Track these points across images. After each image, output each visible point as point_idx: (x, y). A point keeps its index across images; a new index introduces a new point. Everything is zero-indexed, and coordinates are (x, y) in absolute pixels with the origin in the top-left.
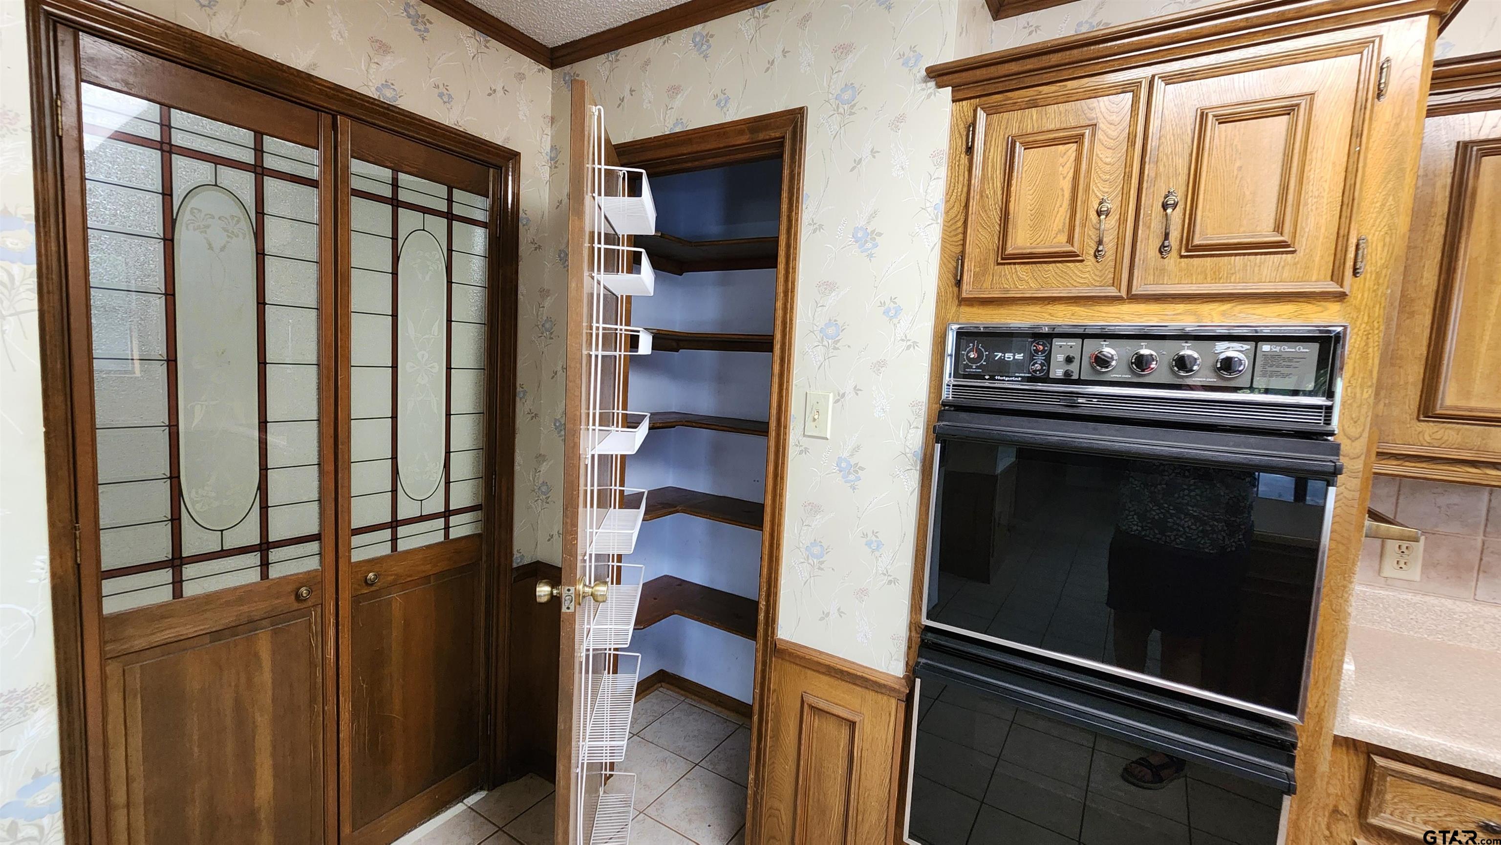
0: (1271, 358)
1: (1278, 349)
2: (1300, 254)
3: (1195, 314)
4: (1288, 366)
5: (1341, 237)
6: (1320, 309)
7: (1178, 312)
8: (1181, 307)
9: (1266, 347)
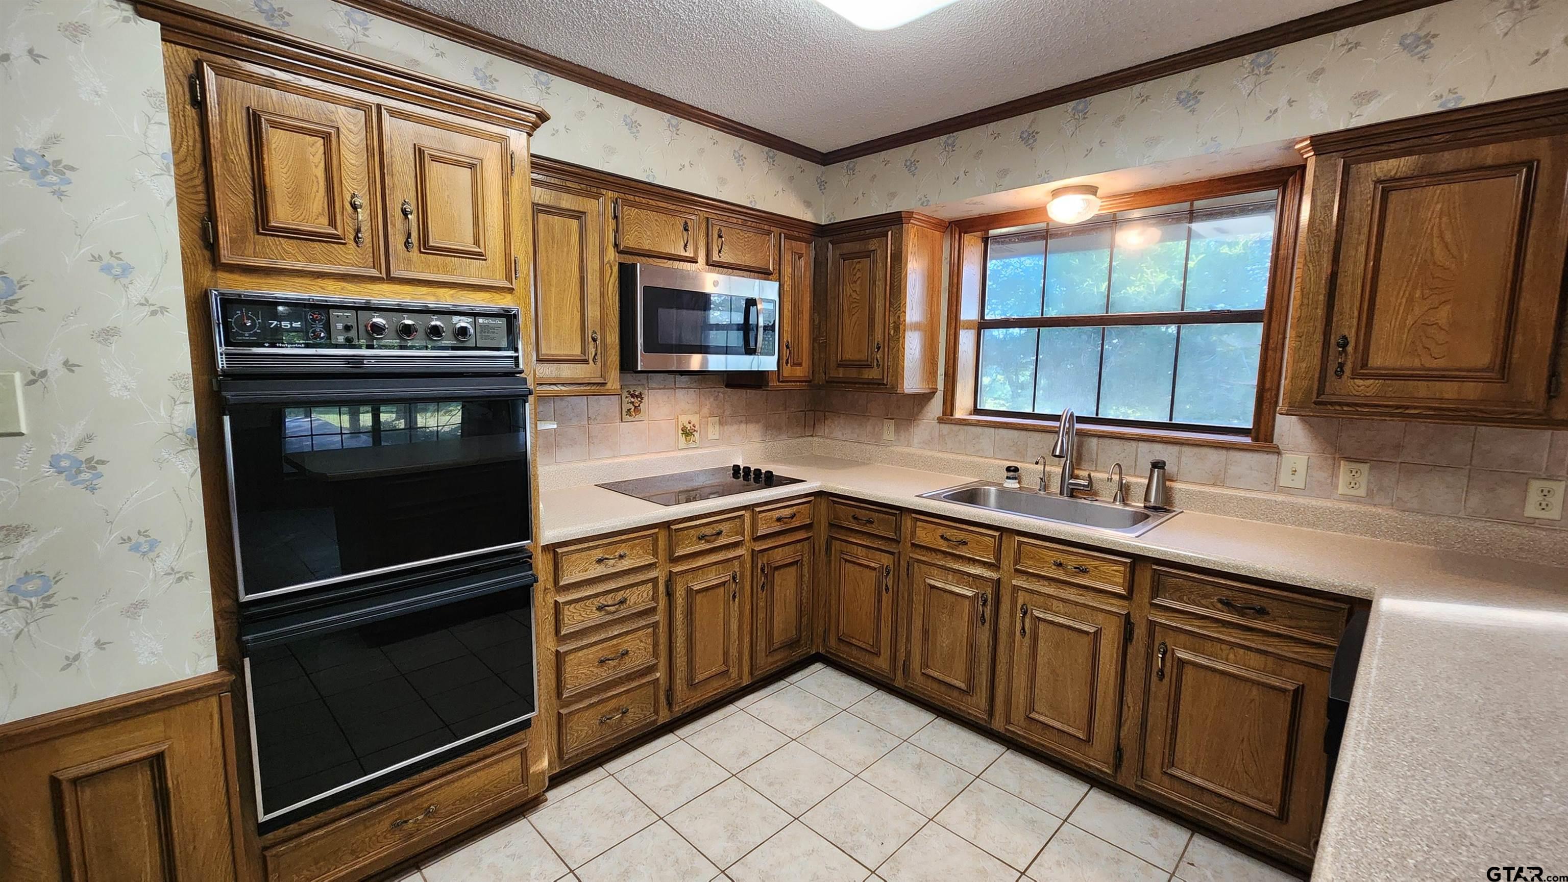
0: (484, 327)
1: (487, 322)
2: (489, 261)
3: (434, 295)
4: (493, 332)
5: (507, 255)
6: (502, 297)
7: (424, 293)
8: (424, 290)
9: (481, 320)
